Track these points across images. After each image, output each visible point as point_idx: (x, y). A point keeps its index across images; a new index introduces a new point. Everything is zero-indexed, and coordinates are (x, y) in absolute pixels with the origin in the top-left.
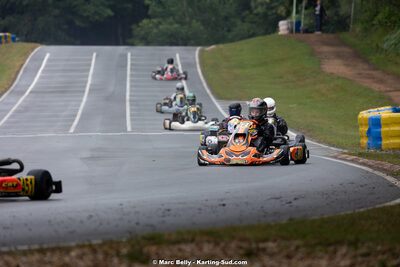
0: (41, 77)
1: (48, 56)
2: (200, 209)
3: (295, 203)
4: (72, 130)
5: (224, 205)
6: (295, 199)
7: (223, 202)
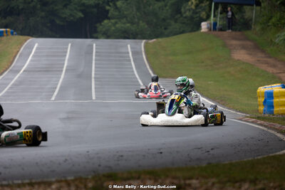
0: (31, 61)
1: (36, 45)
2: (144, 156)
3: (211, 152)
4: (53, 99)
5: (161, 153)
6: (212, 149)
7: (161, 151)
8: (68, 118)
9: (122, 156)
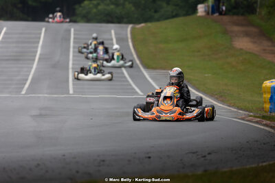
1: (5, 29)
2: (129, 161)
3: (209, 157)
4: (24, 92)
5: (149, 157)
6: (209, 154)
7: (149, 155)
8: (41, 115)
9: (104, 161)
